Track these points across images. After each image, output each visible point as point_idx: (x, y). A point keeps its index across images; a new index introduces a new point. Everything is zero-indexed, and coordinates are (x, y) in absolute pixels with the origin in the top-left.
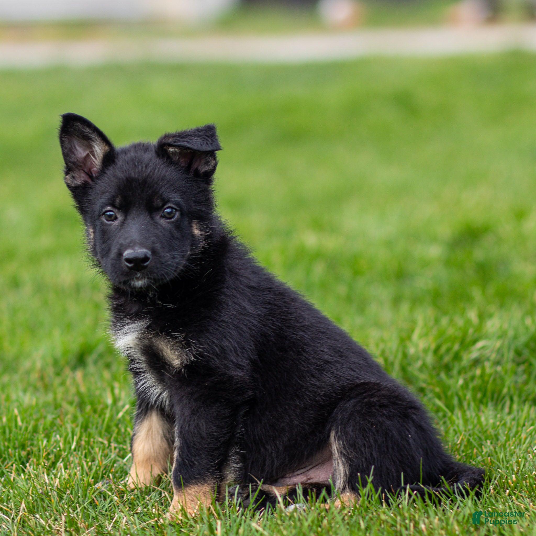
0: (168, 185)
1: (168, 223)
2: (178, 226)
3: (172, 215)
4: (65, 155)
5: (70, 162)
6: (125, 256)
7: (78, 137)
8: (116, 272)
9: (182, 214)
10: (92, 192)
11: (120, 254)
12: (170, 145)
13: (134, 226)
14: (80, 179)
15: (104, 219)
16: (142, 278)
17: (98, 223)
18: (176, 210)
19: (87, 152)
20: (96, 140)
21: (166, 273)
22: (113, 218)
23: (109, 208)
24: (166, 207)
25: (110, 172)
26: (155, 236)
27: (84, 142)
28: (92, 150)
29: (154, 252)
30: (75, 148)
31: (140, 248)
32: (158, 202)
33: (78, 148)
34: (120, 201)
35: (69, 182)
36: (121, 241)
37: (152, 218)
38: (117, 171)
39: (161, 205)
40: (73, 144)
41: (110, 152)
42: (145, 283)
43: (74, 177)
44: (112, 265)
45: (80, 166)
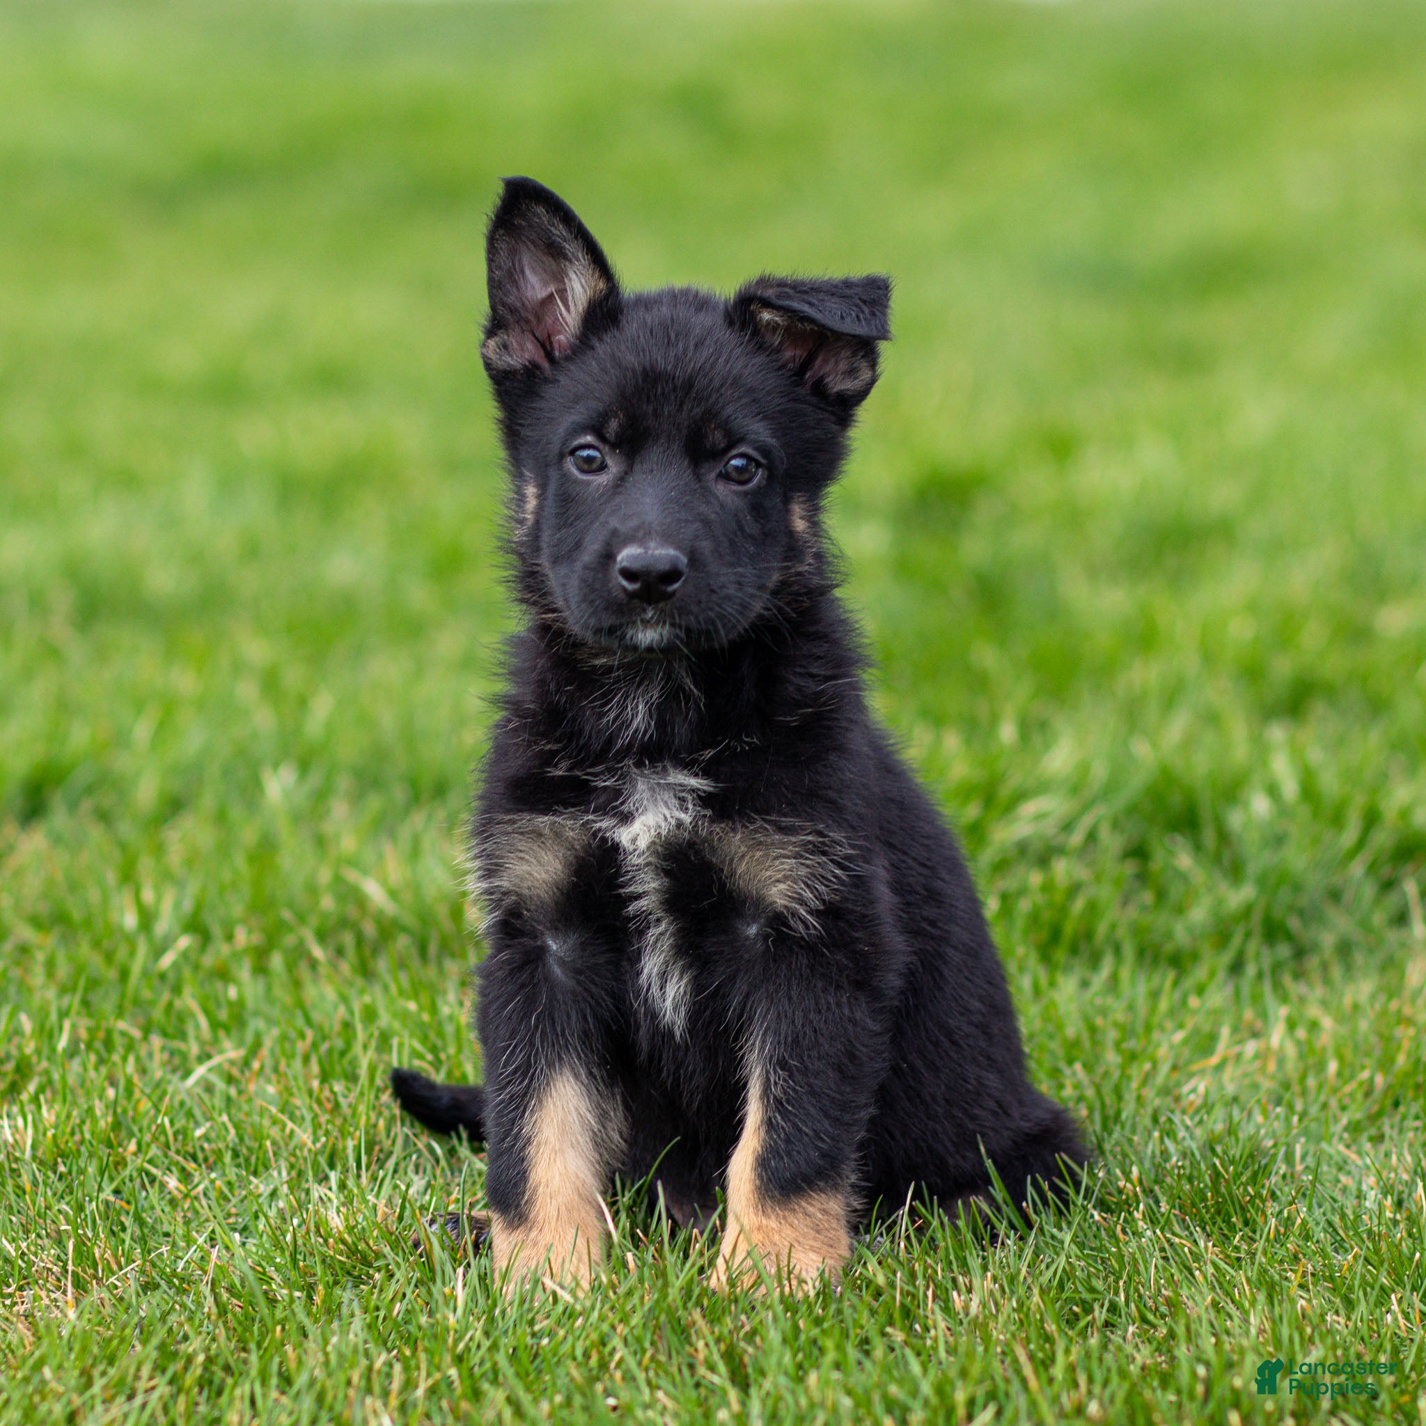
0: (744, 401)
1: (736, 493)
2: (757, 505)
3: (746, 476)
4: (494, 285)
5: (504, 304)
6: (622, 560)
7: (533, 242)
8: (592, 602)
9: (771, 478)
10: (549, 391)
11: (608, 556)
12: (767, 304)
13: (650, 490)
14: (522, 352)
15: (570, 465)
16: (657, 623)
17: (553, 474)
18: (758, 465)
19: (552, 288)
20: (578, 260)
21: (721, 617)
22: (595, 466)
23: (589, 439)
24: (734, 452)
25: (603, 348)
26: (702, 521)
27: (549, 261)
28: (562, 287)
29: (694, 559)
30: (523, 272)
31: (662, 547)
32: (717, 438)
33: (528, 272)
34: (620, 426)
35: (493, 357)
36: (614, 522)
37: (698, 477)
38: (623, 348)
39: (722, 445)
40: (520, 260)
41: (607, 297)
42: (661, 635)
43: (505, 346)
44: (584, 581)
45: (528, 321)
